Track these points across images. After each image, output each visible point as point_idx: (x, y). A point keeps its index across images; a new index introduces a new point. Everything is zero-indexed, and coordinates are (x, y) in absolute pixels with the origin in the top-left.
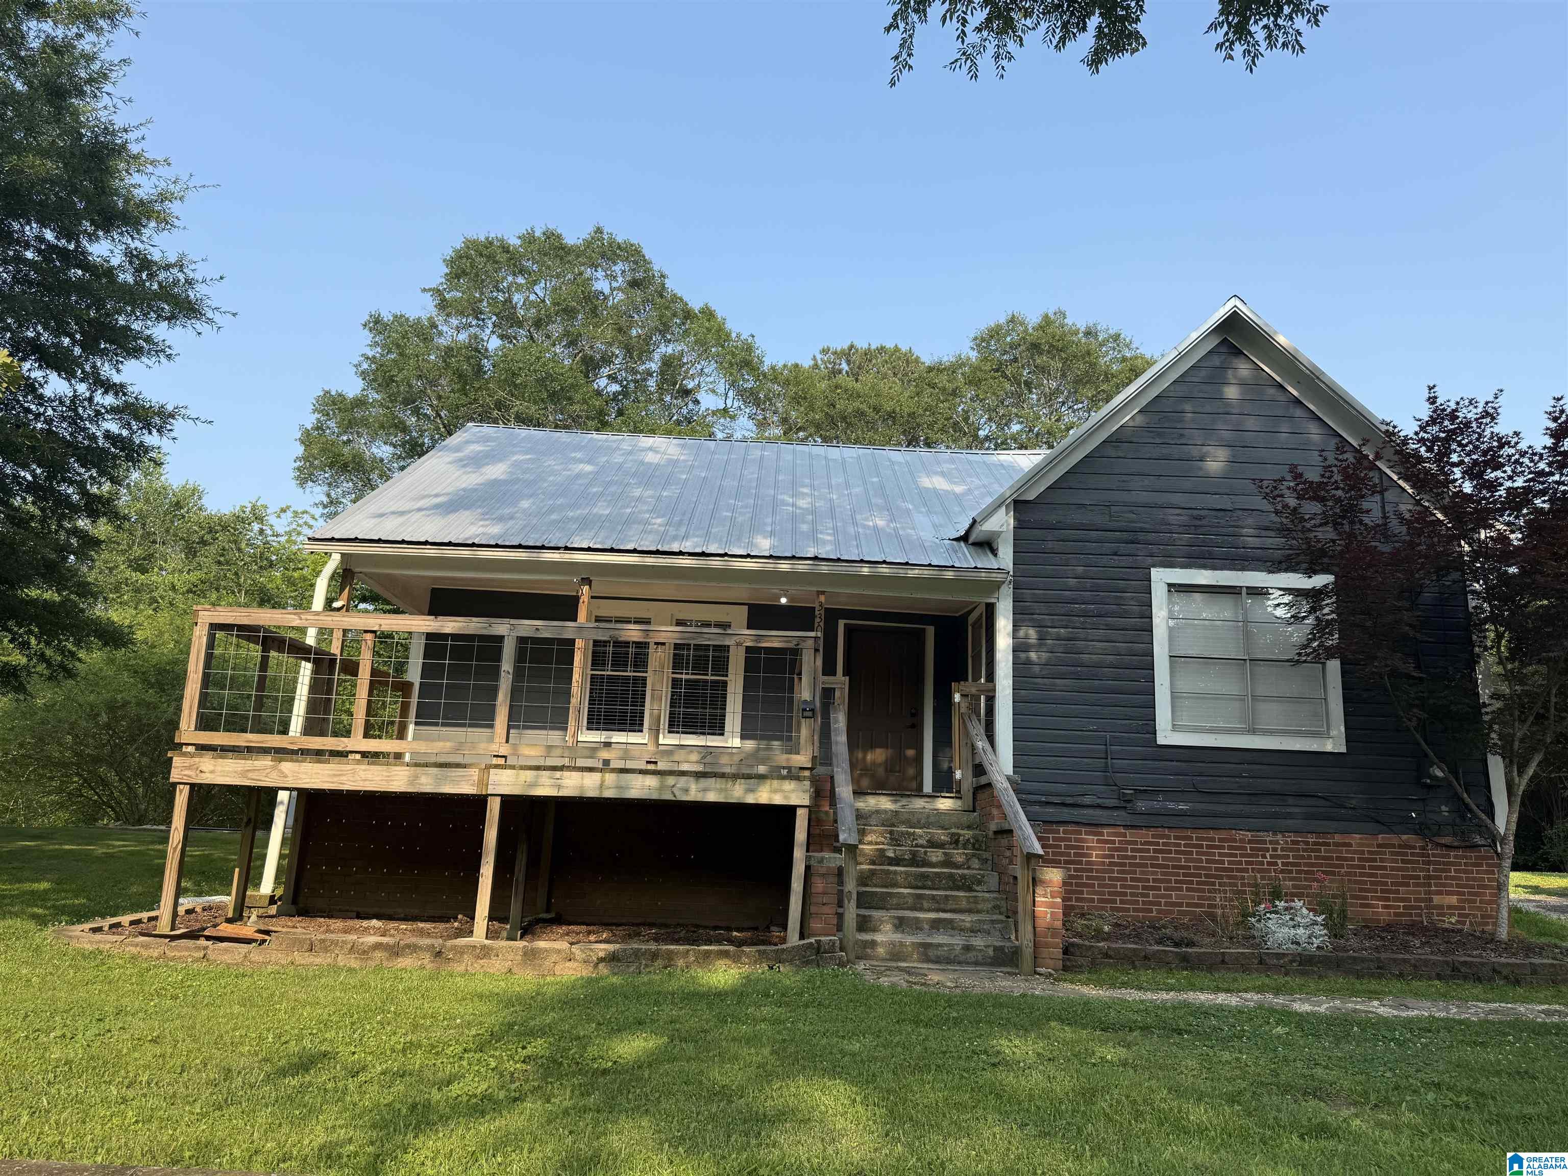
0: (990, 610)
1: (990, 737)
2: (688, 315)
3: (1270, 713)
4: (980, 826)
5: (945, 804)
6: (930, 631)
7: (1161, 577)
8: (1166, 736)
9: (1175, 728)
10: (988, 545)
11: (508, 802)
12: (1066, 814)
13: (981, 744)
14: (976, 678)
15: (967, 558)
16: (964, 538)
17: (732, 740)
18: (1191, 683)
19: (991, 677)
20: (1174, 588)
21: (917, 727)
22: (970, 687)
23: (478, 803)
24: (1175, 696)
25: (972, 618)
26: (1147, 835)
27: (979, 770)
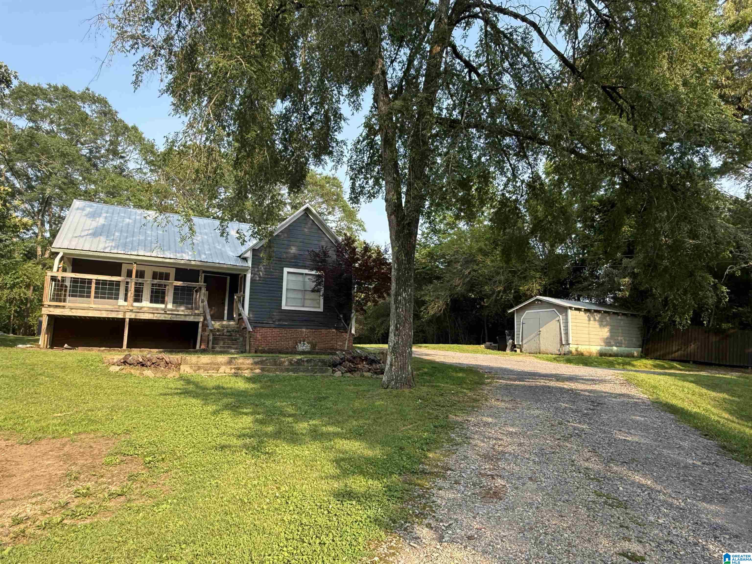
0: (245, 276)
1: (243, 306)
2: (126, 128)
3: (308, 302)
4: (240, 328)
5: (232, 323)
6: (229, 278)
7: (286, 270)
8: (284, 307)
9: (286, 305)
10: (245, 259)
11: (131, 320)
12: (260, 325)
13: (241, 308)
14: (241, 291)
15: (240, 263)
16: (240, 257)
17: (170, 306)
18: (291, 295)
19: (244, 292)
20: (288, 273)
21: (223, 304)
22: (239, 294)
23: (123, 320)
24: (287, 298)
25: (240, 276)
26: (278, 330)
27: (240, 315)
